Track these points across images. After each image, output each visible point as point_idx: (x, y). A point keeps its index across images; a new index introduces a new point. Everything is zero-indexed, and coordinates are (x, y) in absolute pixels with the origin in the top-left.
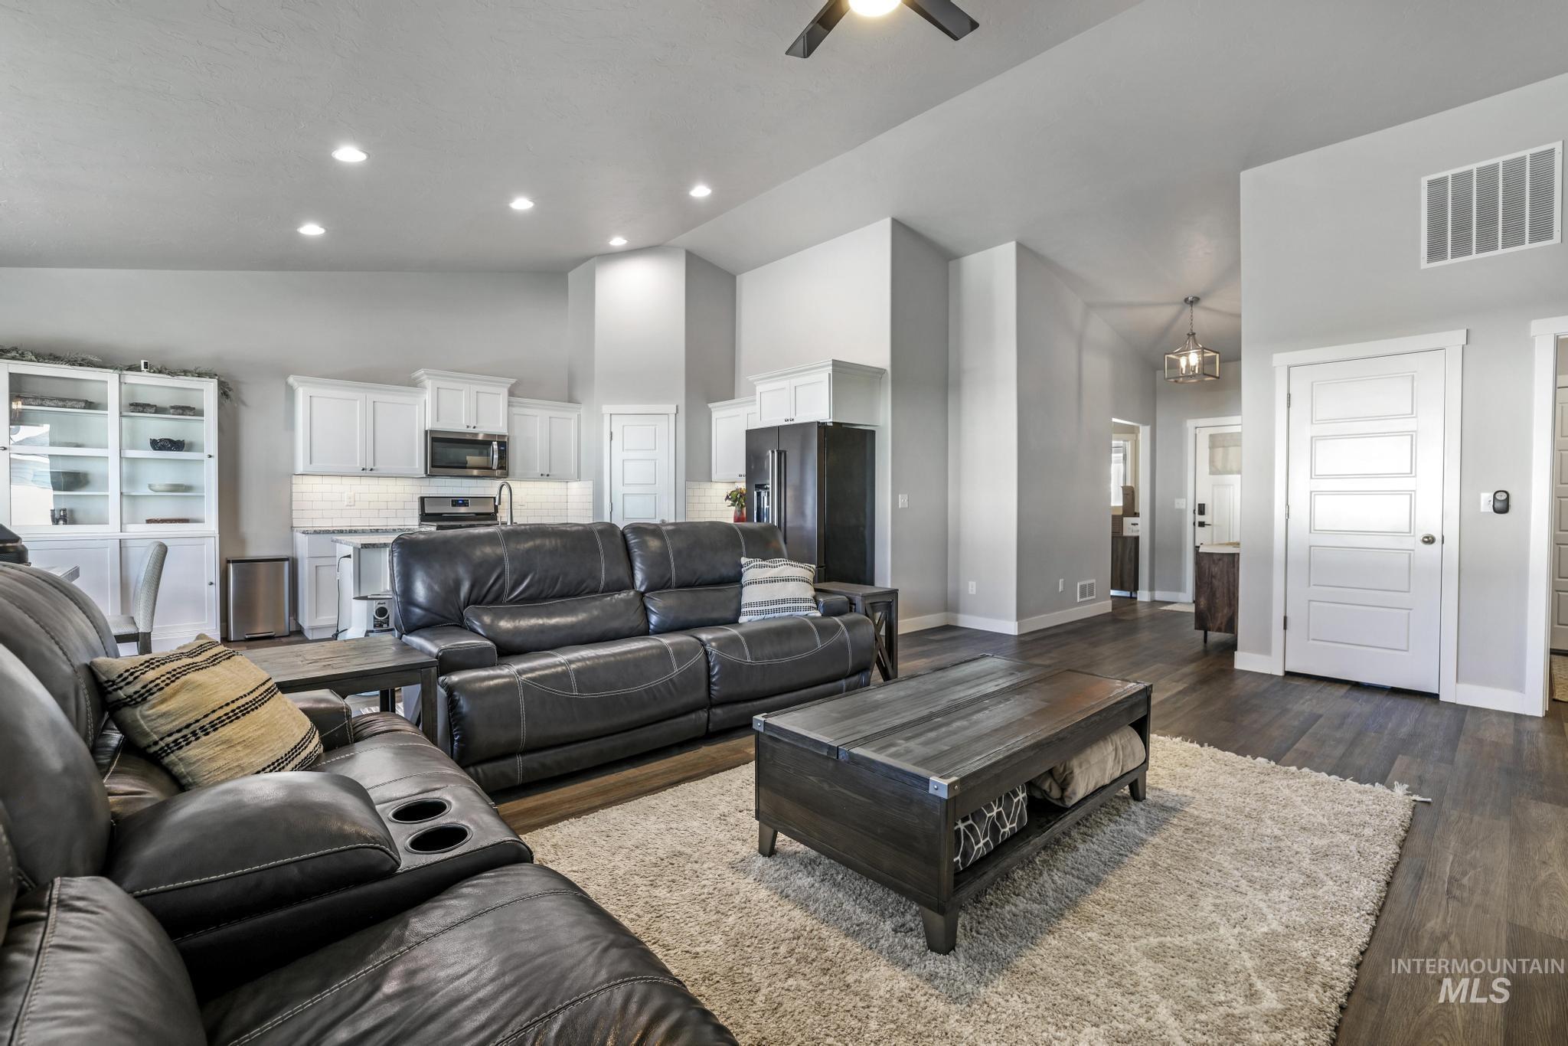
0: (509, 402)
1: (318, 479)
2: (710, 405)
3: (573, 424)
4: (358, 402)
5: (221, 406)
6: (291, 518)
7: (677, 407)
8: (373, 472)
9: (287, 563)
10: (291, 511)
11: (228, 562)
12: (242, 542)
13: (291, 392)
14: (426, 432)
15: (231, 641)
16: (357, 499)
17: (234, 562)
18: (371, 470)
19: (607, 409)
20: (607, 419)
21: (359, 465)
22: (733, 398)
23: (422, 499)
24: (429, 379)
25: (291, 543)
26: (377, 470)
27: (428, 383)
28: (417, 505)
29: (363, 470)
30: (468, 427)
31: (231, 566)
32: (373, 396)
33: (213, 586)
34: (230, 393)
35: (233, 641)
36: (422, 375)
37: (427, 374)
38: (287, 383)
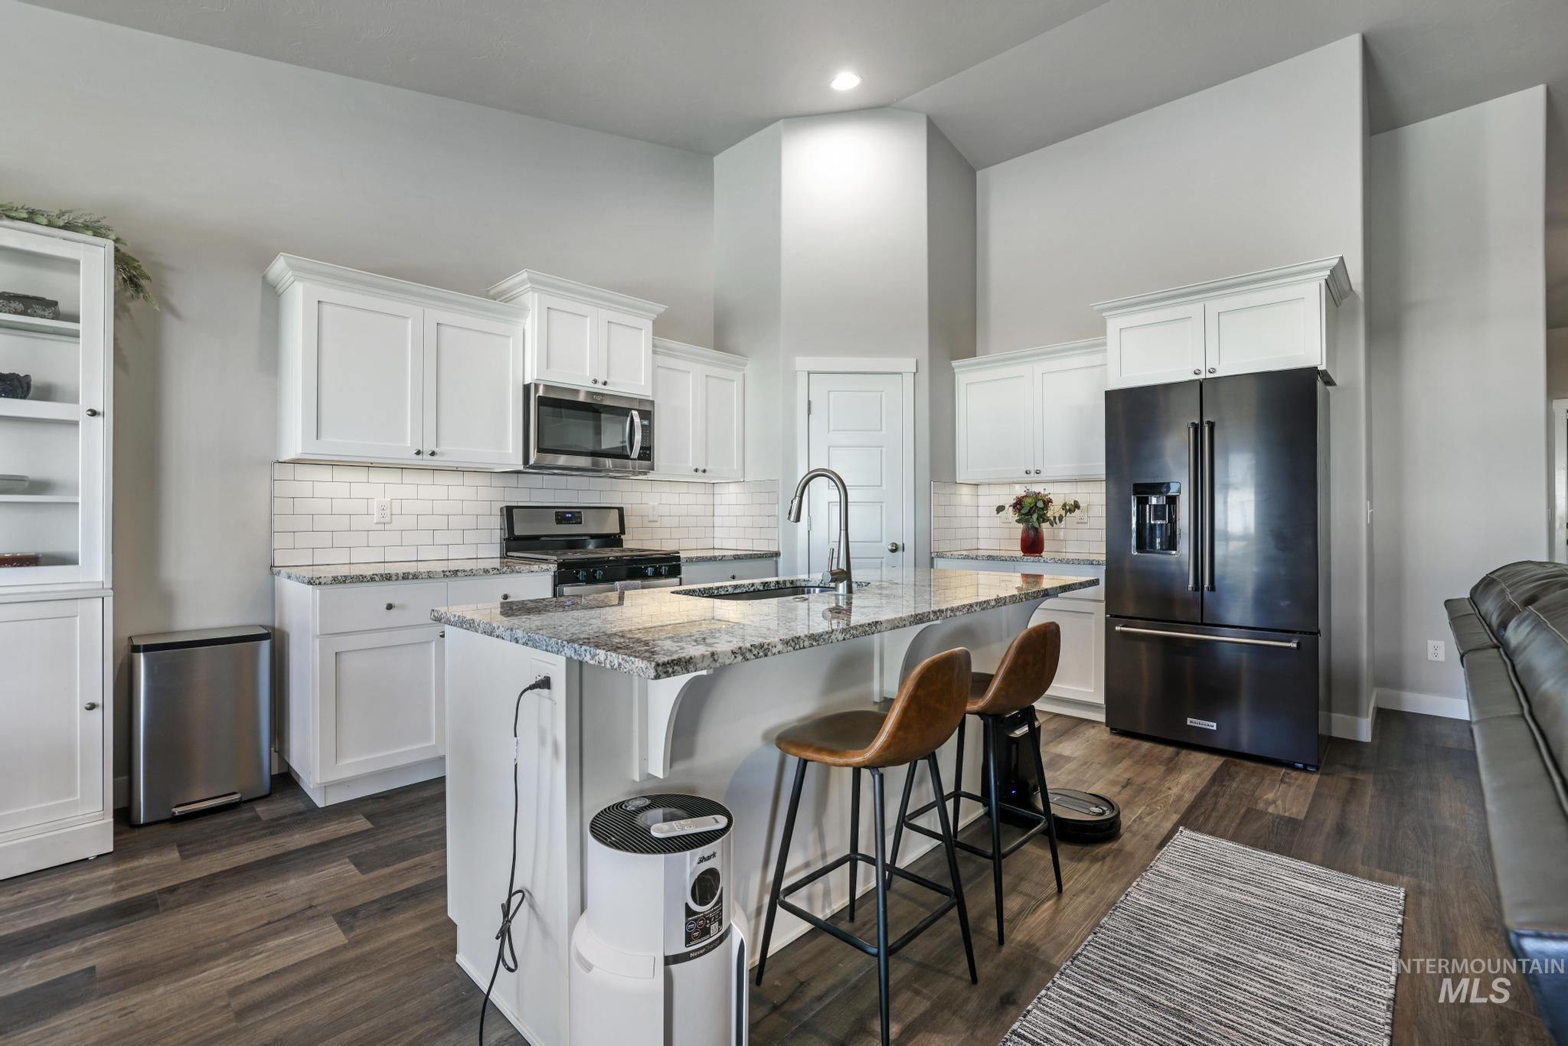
0: (654, 346)
1: (324, 473)
2: (954, 363)
3: (736, 387)
4: (410, 322)
5: (120, 310)
6: (271, 551)
7: (917, 360)
8: (434, 458)
9: (265, 646)
10: (271, 533)
11: (136, 649)
12: (166, 600)
13: (272, 295)
14: (526, 389)
15: (140, 826)
16: (396, 510)
17: (147, 649)
18: (433, 454)
19: (803, 363)
20: (802, 380)
21: (409, 444)
22: (973, 354)
23: (509, 512)
24: (534, 290)
25: (271, 598)
26: (442, 454)
27: (532, 301)
28: (496, 522)
29: (418, 453)
30: (595, 381)
31: (141, 659)
32: (436, 314)
33: (98, 712)
34: (143, 282)
35: (146, 825)
36: (522, 283)
37: (531, 280)
38: (264, 278)
